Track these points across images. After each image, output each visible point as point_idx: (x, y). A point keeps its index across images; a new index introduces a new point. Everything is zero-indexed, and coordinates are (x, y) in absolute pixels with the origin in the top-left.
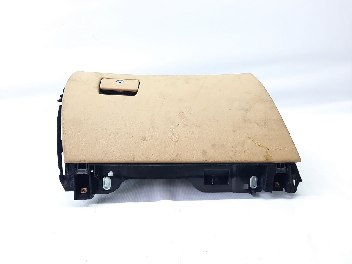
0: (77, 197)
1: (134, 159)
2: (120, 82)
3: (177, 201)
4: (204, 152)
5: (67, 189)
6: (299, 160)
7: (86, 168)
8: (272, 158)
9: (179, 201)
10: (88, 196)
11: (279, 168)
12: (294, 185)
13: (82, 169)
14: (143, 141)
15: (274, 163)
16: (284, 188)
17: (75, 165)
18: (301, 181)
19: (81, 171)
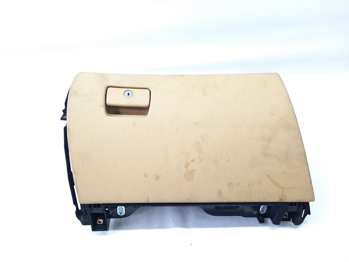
0: (94, 229)
1: (148, 200)
2: (128, 94)
3: (189, 228)
4: (219, 192)
5: (84, 223)
6: (313, 200)
7: (101, 207)
8: (286, 198)
9: (190, 228)
10: (104, 227)
11: (291, 206)
12: (302, 217)
13: (98, 207)
14: (157, 179)
15: (288, 203)
16: (291, 218)
17: (90, 205)
18: (310, 214)
19: (96, 211)
